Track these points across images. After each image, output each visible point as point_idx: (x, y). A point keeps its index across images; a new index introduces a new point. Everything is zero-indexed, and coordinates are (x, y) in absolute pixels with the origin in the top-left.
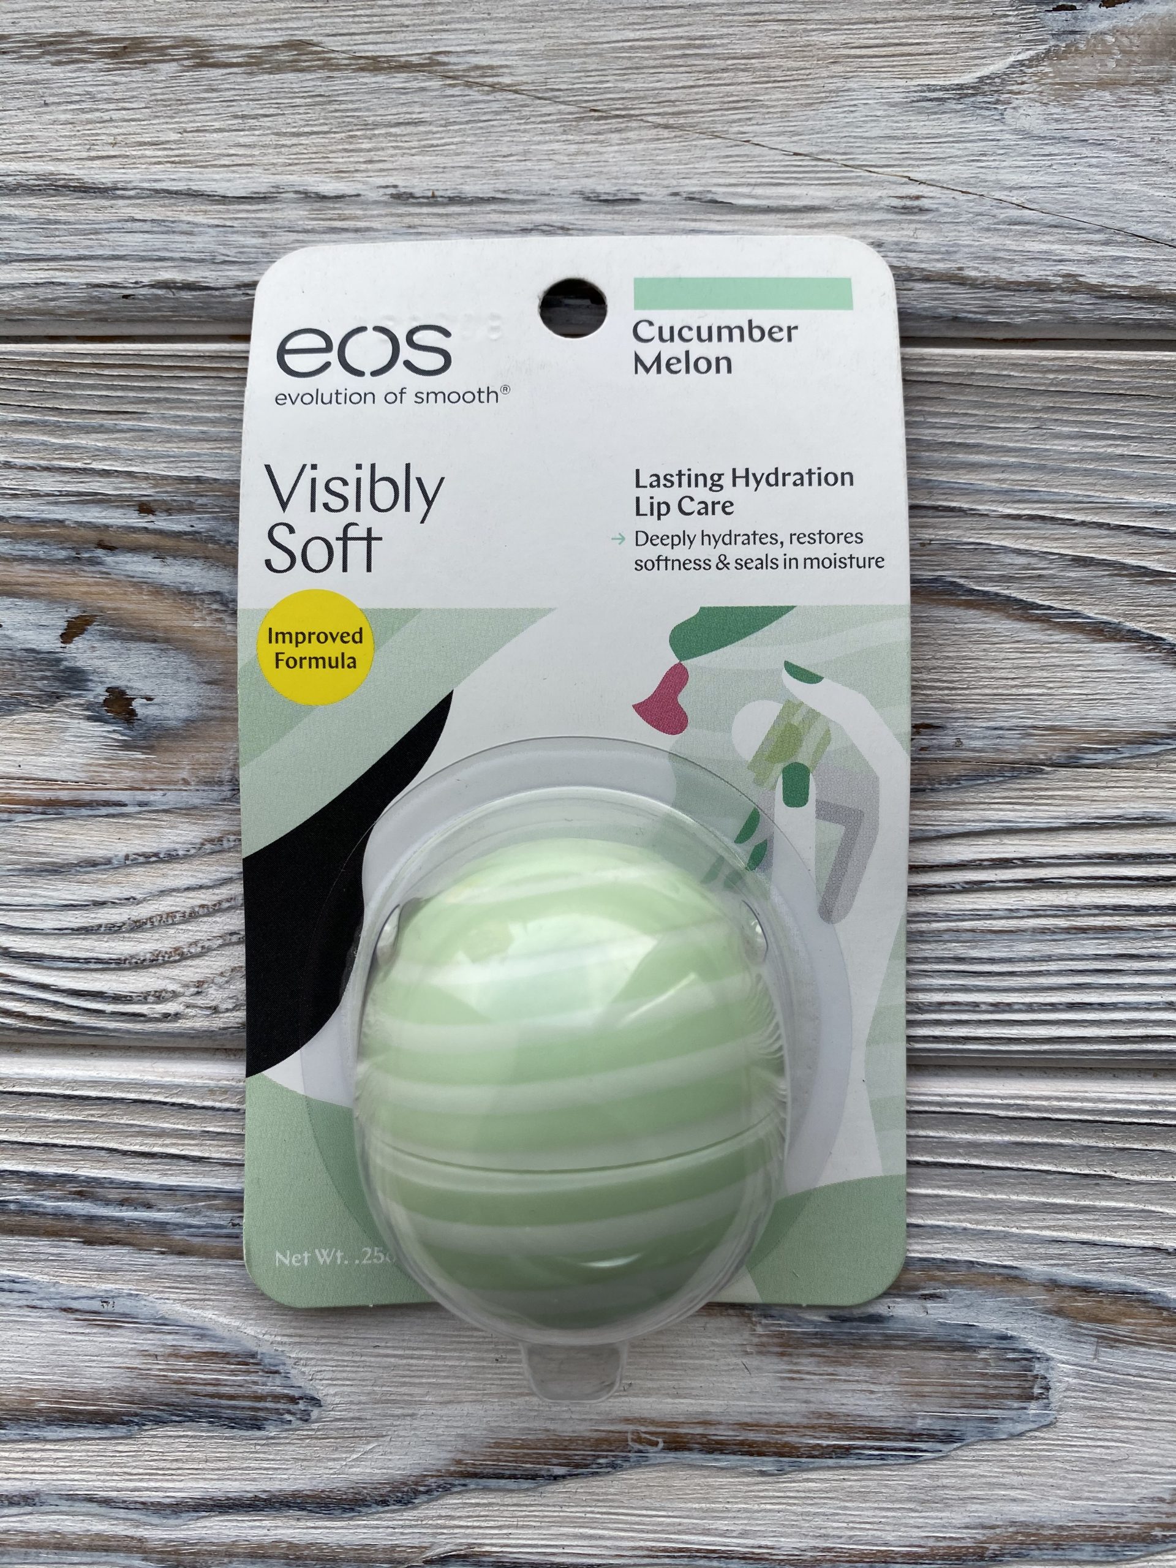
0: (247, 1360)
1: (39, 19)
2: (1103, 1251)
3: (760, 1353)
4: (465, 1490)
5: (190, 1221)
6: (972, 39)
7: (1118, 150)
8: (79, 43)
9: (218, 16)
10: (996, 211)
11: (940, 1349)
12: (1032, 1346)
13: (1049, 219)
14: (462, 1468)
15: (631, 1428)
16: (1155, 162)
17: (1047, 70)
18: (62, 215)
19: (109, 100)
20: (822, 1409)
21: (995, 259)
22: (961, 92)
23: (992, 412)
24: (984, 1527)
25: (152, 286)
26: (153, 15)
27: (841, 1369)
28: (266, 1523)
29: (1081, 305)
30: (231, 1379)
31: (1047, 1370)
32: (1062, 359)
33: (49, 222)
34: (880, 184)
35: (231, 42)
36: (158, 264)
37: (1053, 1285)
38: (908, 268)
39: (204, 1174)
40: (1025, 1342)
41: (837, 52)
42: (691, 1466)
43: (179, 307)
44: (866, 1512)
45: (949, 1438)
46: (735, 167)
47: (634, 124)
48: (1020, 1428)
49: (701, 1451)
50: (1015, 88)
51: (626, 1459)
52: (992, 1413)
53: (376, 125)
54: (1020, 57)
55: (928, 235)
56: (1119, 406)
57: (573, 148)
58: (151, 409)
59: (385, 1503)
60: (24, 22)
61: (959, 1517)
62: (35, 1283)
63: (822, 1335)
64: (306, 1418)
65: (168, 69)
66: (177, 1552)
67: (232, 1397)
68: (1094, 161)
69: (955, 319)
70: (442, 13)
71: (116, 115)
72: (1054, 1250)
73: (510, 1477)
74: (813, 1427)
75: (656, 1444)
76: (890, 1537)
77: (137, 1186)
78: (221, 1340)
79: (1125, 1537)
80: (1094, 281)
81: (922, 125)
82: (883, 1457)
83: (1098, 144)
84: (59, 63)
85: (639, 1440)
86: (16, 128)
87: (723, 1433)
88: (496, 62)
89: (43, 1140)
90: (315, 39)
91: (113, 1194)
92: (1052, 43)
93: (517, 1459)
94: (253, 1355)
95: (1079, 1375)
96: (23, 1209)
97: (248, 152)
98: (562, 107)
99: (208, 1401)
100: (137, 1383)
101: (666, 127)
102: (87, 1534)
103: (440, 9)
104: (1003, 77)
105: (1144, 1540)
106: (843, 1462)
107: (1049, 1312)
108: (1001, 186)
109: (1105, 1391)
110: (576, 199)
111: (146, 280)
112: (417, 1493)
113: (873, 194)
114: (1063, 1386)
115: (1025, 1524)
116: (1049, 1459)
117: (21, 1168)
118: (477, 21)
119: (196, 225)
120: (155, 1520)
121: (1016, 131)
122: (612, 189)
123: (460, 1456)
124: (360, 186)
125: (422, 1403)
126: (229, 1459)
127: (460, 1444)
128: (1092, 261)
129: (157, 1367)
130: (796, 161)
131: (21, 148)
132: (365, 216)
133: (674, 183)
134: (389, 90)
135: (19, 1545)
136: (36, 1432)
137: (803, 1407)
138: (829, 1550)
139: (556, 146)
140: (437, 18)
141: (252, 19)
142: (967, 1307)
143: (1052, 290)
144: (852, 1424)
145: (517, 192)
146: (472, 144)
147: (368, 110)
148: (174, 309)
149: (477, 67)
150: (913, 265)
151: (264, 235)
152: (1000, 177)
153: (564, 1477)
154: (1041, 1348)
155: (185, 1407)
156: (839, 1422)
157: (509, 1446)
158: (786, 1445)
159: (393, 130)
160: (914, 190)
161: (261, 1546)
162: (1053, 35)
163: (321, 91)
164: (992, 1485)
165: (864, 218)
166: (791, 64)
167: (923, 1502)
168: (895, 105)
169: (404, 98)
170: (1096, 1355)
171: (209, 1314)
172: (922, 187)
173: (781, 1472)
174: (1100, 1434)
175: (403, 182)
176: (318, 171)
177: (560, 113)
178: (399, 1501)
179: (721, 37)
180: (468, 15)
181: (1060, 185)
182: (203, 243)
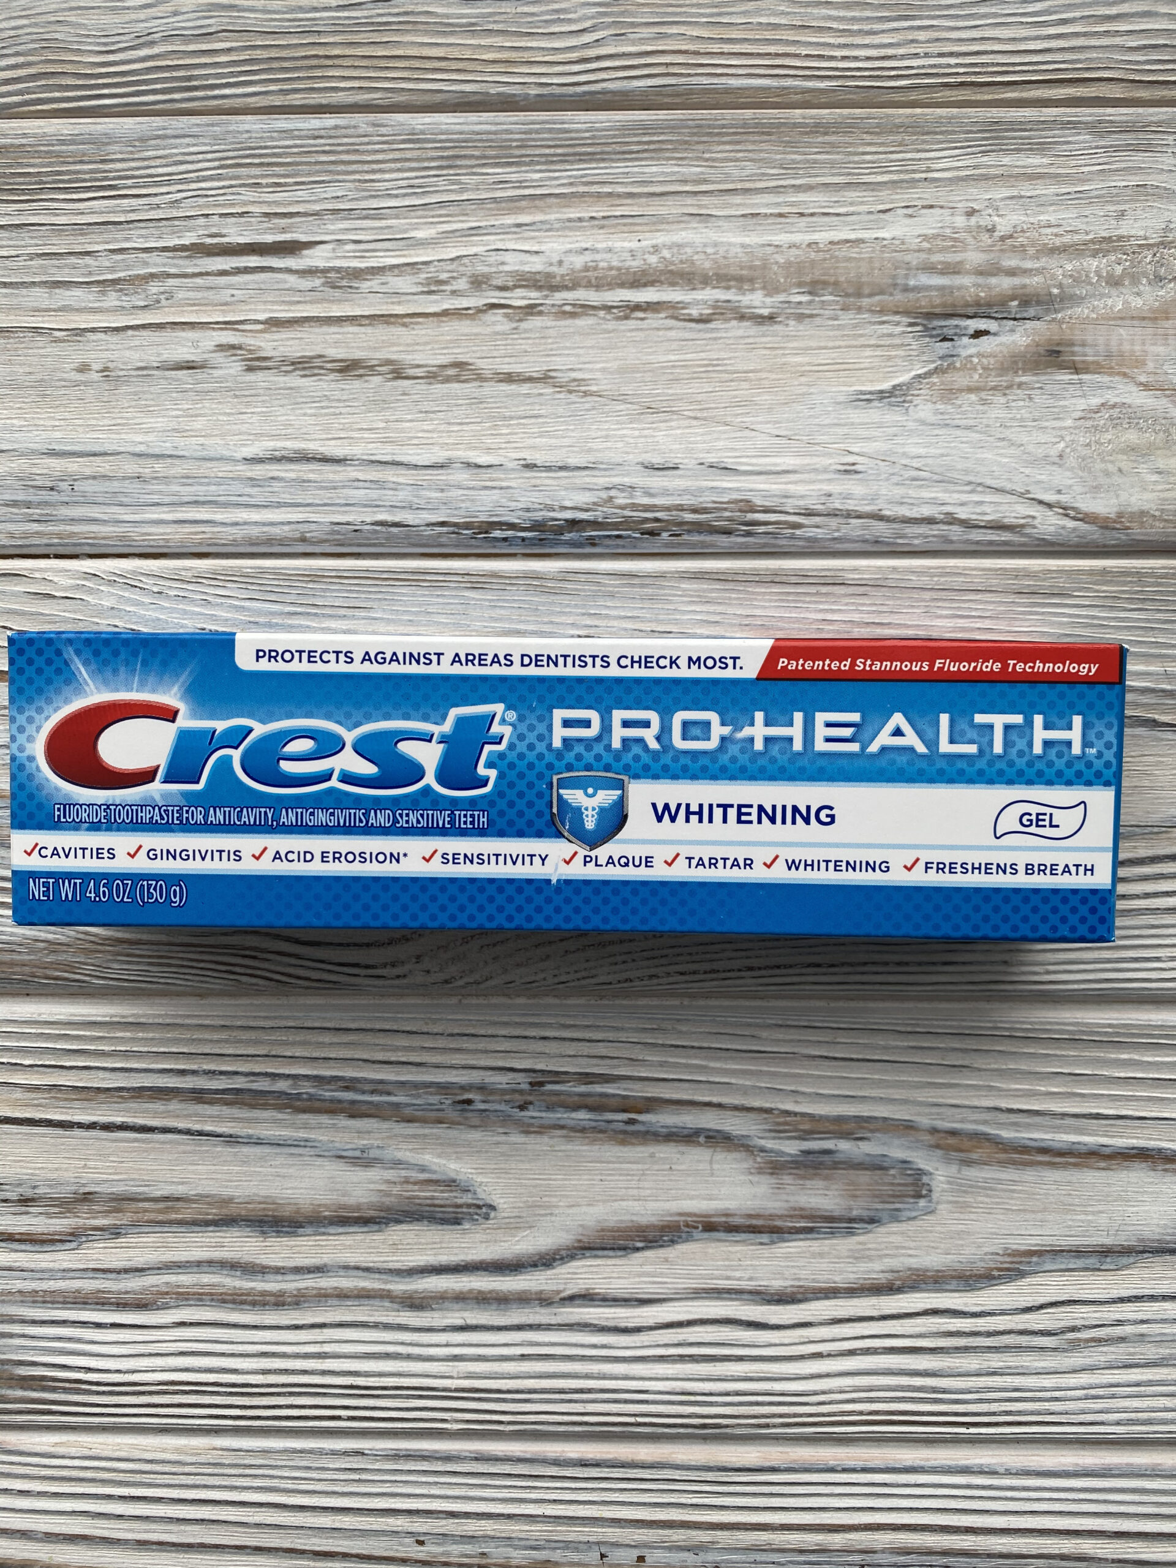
0: (451, 1184)
1: (291, 346)
2: (964, 1110)
3: (759, 1173)
4: (584, 1257)
5: (414, 1102)
6: (888, 360)
7: (981, 432)
8: (317, 362)
9: (408, 345)
10: (902, 472)
11: (866, 1169)
12: (922, 1166)
13: (936, 477)
14: (581, 1245)
15: (683, 1218)
16: (1003, 439)
17: (936, 380)
18: (312, 476)
19: (339, 401)
20: (796, 1205)
21: (902, 503)
22: (882, 395)
23: (898, 602)
24: (893, 1271)
25: (372, 524)
26: (365, 344)
27: (808, 1182)
28: (464, 1279)
29: (955, 532)
30: (441, 1196)
31: (931, 1180)
32: (943, 567)
33: (304, 481)
34: (829, 455)
35: (417, 362)
36: (375, 509)
37: (934, 1131)
38: (847, 510)
39: (422, 1073)
40: (917, 1164)
41: (804, 369)
42: (719, 1240)
43: (390, 538)
44: (824, 1264)
45: (872, 1221)
46: (738, 445)
47: (675, 417)
48: (914, 1214)
49: (725, 1231)
50: (916, 392)
51: (680, 1237)
52: (898, 1206)
53: (511, 418)
54: (919, 372)
55: (860, 488)
56: (979, 597)
57: (637, 433)
58: (375, 605)
59: (535, 1265)
60: (281, 349)
61: (877, 1266)
62: (320, 1141)
63: (795, 1162)
64: (487, 1217)
65: (376, 380)
66: (410, 1298)
67: (441, 1206)
68: (964, 439)
69: (877, 542)
70: (552, 343)
71: (343, 410)
72: (934, 1110)
73: (613, 1249)
74: (791, 1216)
75: (697, 1228)
76: (837, 1278)
77: (381, 1082)
78: (435, 1172)
79: (976, 1275)
80: (963, 516)
81: (857, 415)
82: (832, 1233)
83: (968, 428)
84: (305, 376)
85: (687, 1226)
86: (279, 418)
87: (737, 1221)
88: (586, 376)
89: (323, 1055)
90: (470, 361)
91: (367, 1087)
92: (939, 363)
93: (614, 1238)
94: (454, 1181)
95: (949, 1183)
96: (311, 1098)
97: (429, 435)
98: (629, 406)
99: (427, 1208)
100: (384, 1199)
101: (696, 418)
102: (356, 1288)
103: (550, 341)
104: (909, 385)
105: (987, 1277)
106: (809, 1236)
107: (931, 1146)
108: (905, 455)
109: (965, 1192)
110: (639, 467)
111: (368, 520)
112: (554, 1260)
113: (827, 461)
114: (939, 1189)
115: (917, 1270)
116: (931, 1232)
117: (309, 1073)
118: (574, 348)
119: (399, 484)
120: (397, 1279)
121: (916, 421)
122: (662, 461)
123: (580, 1237)
124: (502, 459)
125: (557, 1207)
126: (441, 1242)
127: (580, 1230)
128: (962, 504)
129: (396, 1190)
130: (777, 440)
131: (283, 432)
132: (507, 479)
133: (701, 456)
134: (519, 395)
135: (315, 1296)
136: (323, 1230)
137: (785, 1205)
138: (801, 1287)
139: (625, 432)
140: (549, 347)
141: (429, 347)
142: (884, 1144)
143: (937, 523)
144: (815, 1213)
145: (602, 463)
146: (573, 430)
147: (506, 408)
148: (387, 539)
149: (575, 380)
150: (851, 508)
151: (442, 490)
152: (906, 450)
153: (643, 1249)
154: (927, 1168)
155: (413, 1213)
156: (806, 1213)
157: (609, 1231)
158: (775, 1227)
159: (522, 421)
160: (851, 459)
161: (461, 1293)
162: (941, 358)
163: (474, 395)
164: (897, 1248)
165: (820, 477)
166: (774, 376)
167: (856, 1258)
168: (840, 403)
169: (529, 401)
170: (959, 1171)
171: (427, 1157)
172: (856, 457)
173: (773, 1242)
174: (962, 1216)
175: (531, 457)
176: (476, 448)
177: (628, 409)
178: (544, 1265)
179: (730, 359)
180: (568, 345)
181: (942, 455)
182: (402, 495)
